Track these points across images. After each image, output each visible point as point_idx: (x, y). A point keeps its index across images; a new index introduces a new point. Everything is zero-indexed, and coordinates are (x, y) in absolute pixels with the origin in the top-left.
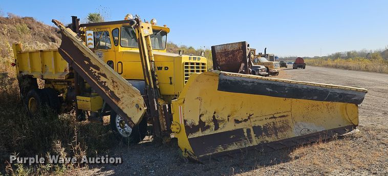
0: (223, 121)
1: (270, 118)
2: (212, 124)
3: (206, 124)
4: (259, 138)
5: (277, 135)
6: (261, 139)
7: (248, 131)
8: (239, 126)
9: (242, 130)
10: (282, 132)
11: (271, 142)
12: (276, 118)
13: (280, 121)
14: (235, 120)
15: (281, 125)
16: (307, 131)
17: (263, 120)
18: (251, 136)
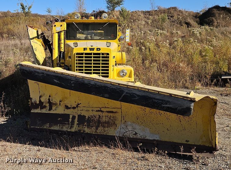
0: (56, 104)
1: (96, 111)
2: (48, 105)
3: (44, 104)
4: (79, 127)
5: (97, 129)
6: (80, 128)
7: (74, 117)
8: (67, 112)
9: (68, 115)
10: (104, 127)
11: (87, 133)
12: (103, 112)
13: (107, 116)
14: (65, 105)
15: (106, 120)
16: (134, 134)
17: (89, 111)
18: (74, 123)
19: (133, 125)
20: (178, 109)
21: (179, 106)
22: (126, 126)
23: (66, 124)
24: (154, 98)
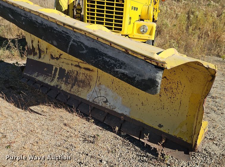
0: (43, 52)
1: (75, 66)
2: (38, 52)
3: (36, 50)
4: (58, 81)
5: (72, 87)
6: (59, 83)
7: (56, 69)
8: (52, 62)
9: (52, 66)
10: (79, 86)
11: (62, 90)
12: (81, 68)
13: (84, 74)
14: (51, 54)
15: (83, 78)
16: (104, 102)
17: (69, 64)
18: (56, 76)
19: (107, 90)
20: (136, 79)
21: (138, 75)
22: (100, 90)
23: (48, 76)
24: (106, 54)
